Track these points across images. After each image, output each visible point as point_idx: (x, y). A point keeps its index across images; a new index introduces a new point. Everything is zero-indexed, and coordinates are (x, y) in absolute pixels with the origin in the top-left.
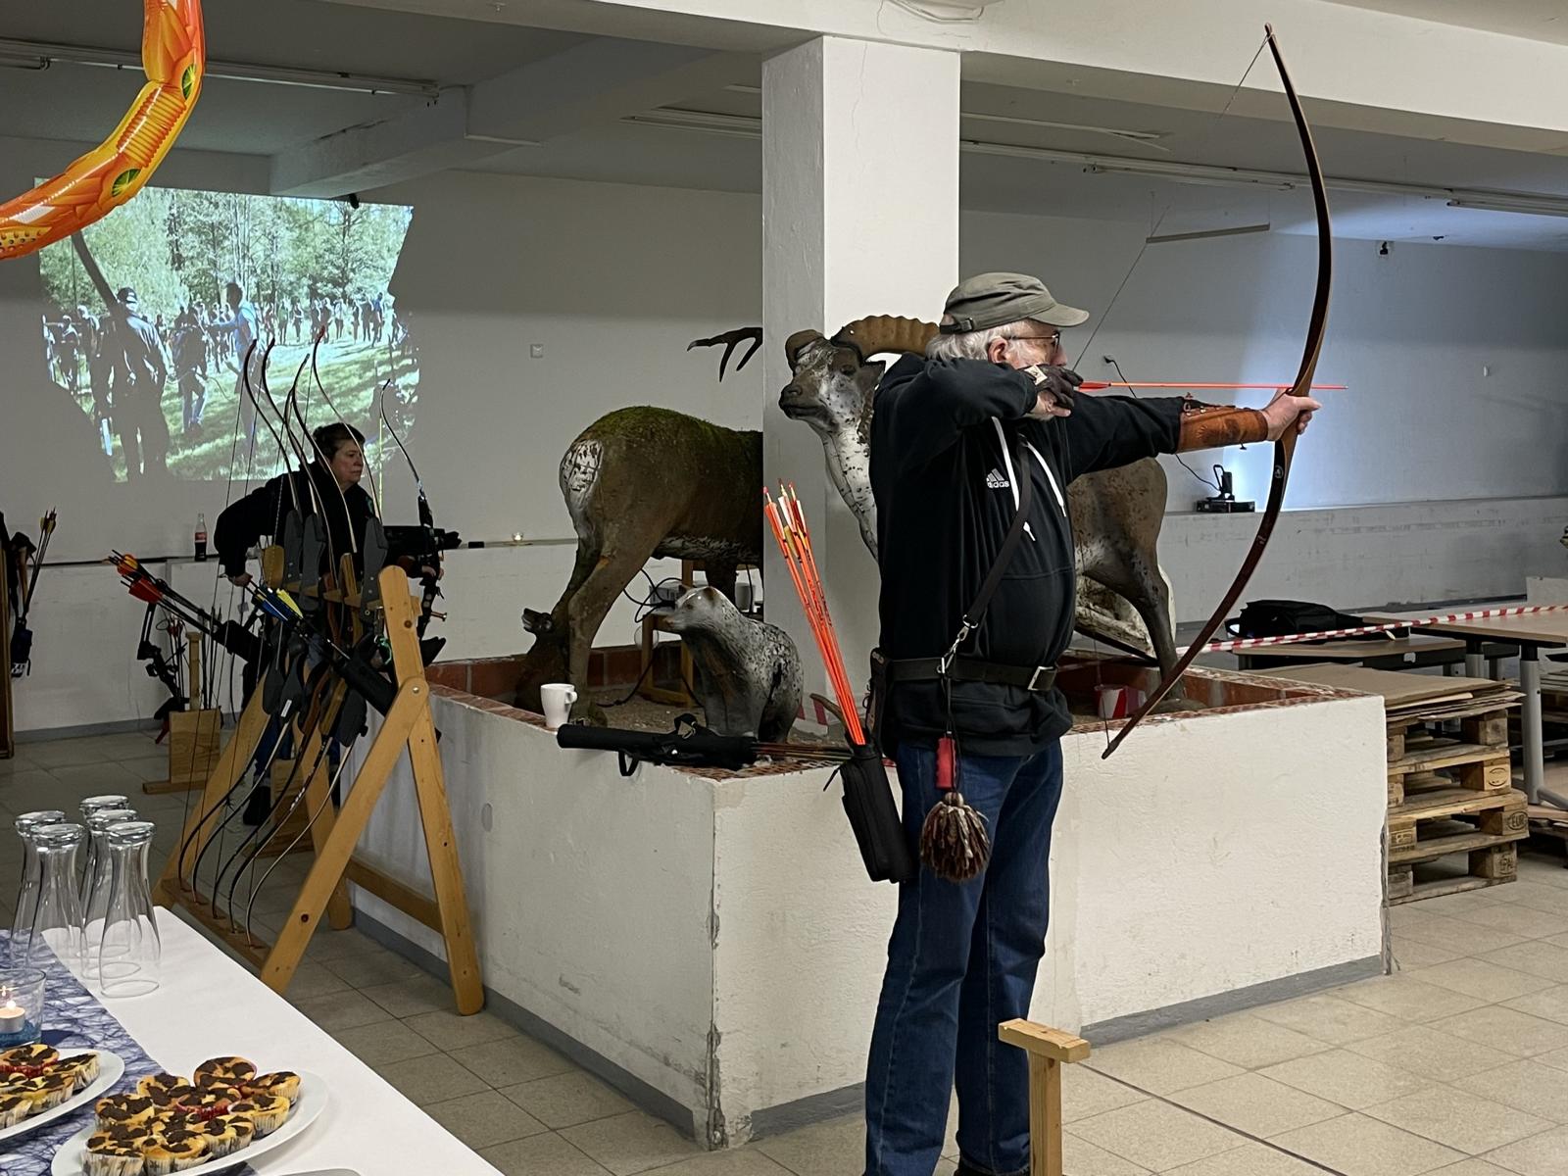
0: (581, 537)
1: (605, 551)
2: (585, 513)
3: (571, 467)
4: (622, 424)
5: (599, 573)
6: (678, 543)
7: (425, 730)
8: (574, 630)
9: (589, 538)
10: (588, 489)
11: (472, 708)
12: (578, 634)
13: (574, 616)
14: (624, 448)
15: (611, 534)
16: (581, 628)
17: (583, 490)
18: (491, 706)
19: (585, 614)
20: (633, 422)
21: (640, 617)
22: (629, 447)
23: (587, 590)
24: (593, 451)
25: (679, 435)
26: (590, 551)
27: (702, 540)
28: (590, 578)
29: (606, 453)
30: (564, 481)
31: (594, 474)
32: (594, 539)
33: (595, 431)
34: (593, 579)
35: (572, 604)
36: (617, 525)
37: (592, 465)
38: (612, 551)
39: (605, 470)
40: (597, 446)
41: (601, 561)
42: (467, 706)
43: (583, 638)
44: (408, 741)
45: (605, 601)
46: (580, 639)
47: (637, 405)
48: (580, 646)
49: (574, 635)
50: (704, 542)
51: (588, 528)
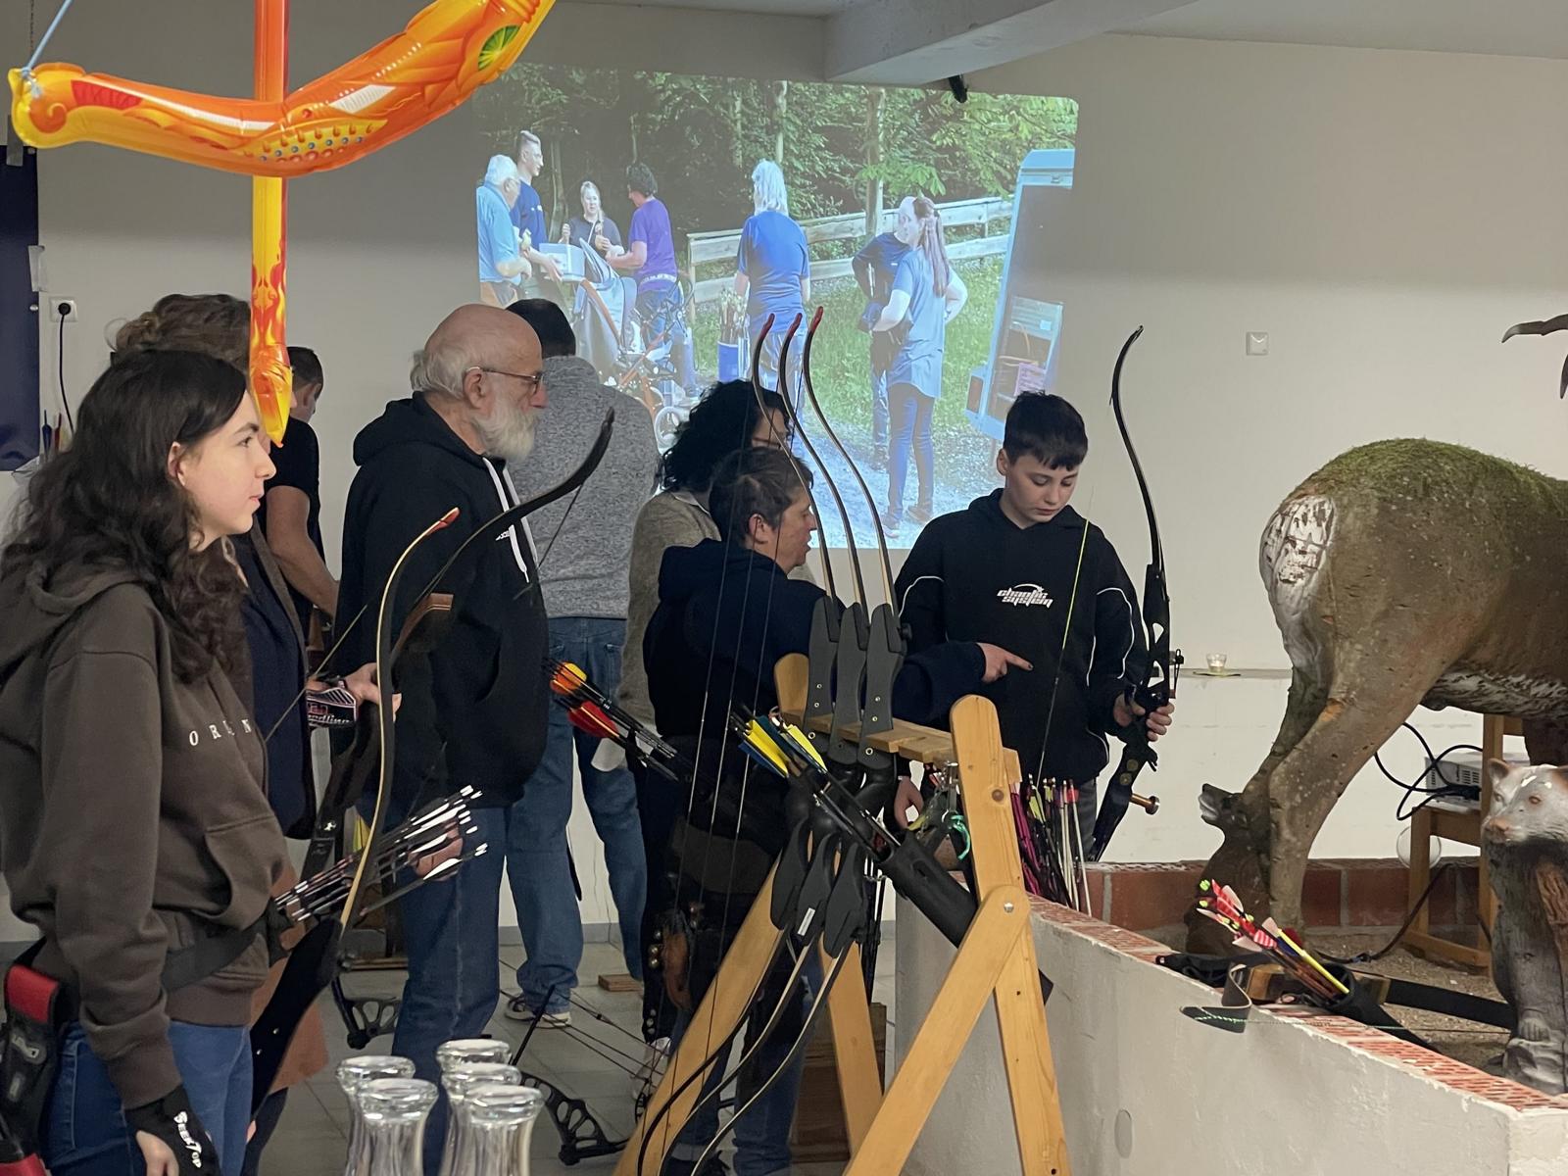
0: (1297, 665)
1: (1337, 692)
2: (1302, 623)
3: (1279, 542)
4: (1372, 469)
5: (1326, 727)
6: (1470, 684)
7: (1022, 975)
8: (1277, 824)
9: (1310, 666)
10: (1309, 581)
11: (1102, 945)
12: (1286, 834)
13: (1279, 801)
14: (1375, 511)
15: (1349, 660)
16: (1291, 822)
17: (1300, 582)
18: (1134, 945)
19: (1298, 799)
20: (1392, 465)
21: (1406, 810)
22: (1384, 510)
23: (1301, 757)
24: (1320, 517)
25: (1476, 491)
26: (1311, 690)
27: (1515, 680)
28: (1309, 736)
29: (1341, 520)
30: (1267, 564)
31: (1319, 556)
32: (1318, 668)
33: (1323, 481)
34: (1315, 737)
35: (1275, 780)
36: (1359, 647)
37: (1316, 539)
38: (1348, 692)
39: (1340, 550)
40: (1326, 506)
41: (1330, 708)
42: (1094, 941)
43: (1294, 839)
44: (994, 991)
45: (1336, 777)
46: (1288, 841)
47: (1402, 438)
48: (1288, 853)
49: (1278, 834)
50: (1518, 685)
51: (1309, 649)
